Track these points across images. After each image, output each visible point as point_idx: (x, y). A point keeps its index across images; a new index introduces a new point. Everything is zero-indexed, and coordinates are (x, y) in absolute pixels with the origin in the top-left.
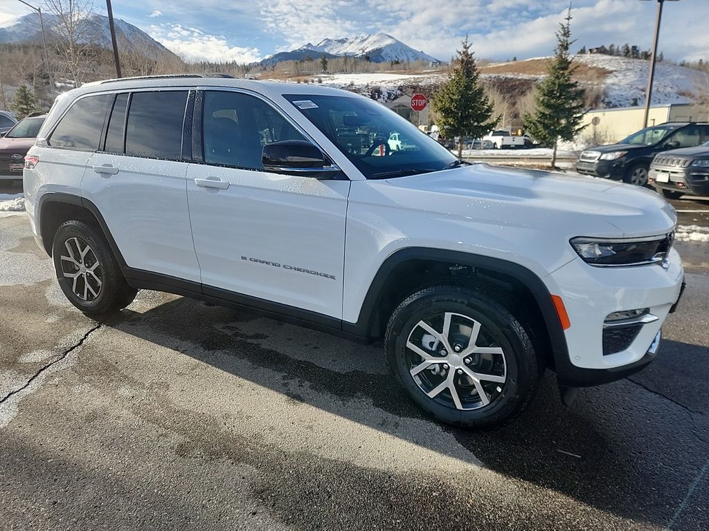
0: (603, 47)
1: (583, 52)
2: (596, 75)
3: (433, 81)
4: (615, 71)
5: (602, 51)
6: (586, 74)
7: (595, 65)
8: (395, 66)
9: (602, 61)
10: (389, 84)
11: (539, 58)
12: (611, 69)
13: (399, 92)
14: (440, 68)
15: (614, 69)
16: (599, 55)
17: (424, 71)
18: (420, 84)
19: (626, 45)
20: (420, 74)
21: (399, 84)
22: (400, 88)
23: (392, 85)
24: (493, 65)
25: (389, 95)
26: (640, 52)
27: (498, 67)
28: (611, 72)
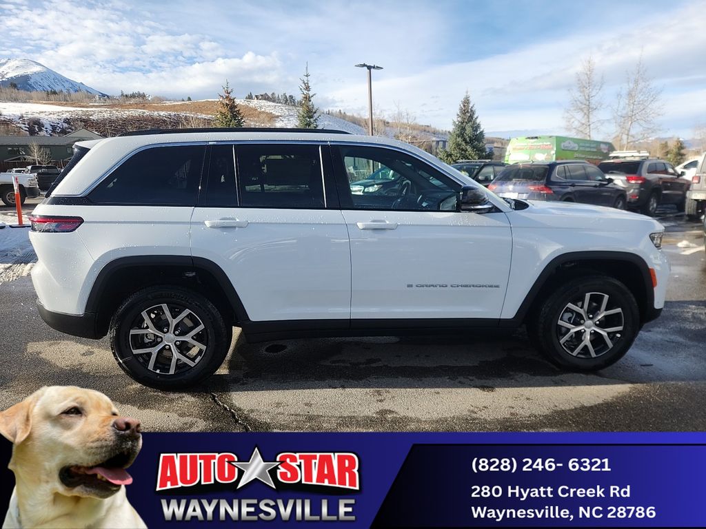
0: (266, 94)
1: (250, 97)
2: (266, 119)
3: (106, 115)
4: (281, 116)
5: (265, 97)
6: (258, 117)
7: (263, 110)
8: (52, 97)
9: (267, 106)
10: (51, 116)
11: (213, 100)
12: (277, 114)
13: (66, 125)
14: (109, 102)
15: (280, 114)
16: (264, 101)
17: (91, 104)
18: (91, 117)
19: (284, 94)
20: (87, 107)
21: (65, 116)
22: (67, 121)
23: (55, 116)
24: (168, 103)
25: (54, 128)
26: (296, 101)
27: (174, 106)
28: (278, 117)
